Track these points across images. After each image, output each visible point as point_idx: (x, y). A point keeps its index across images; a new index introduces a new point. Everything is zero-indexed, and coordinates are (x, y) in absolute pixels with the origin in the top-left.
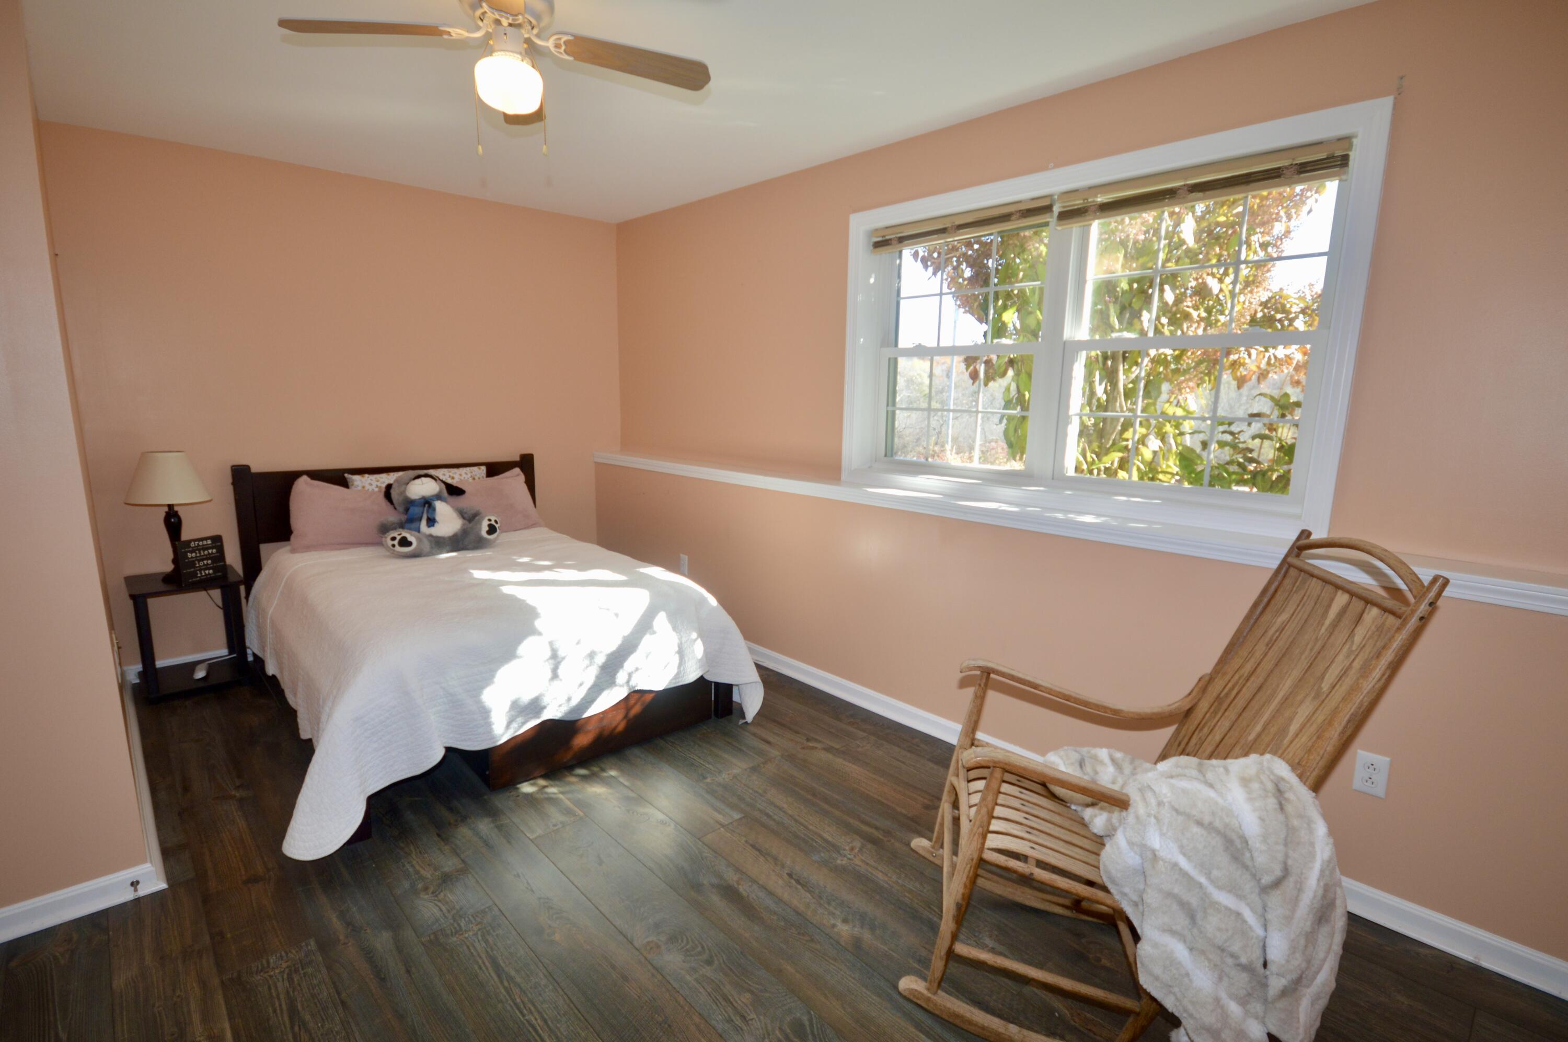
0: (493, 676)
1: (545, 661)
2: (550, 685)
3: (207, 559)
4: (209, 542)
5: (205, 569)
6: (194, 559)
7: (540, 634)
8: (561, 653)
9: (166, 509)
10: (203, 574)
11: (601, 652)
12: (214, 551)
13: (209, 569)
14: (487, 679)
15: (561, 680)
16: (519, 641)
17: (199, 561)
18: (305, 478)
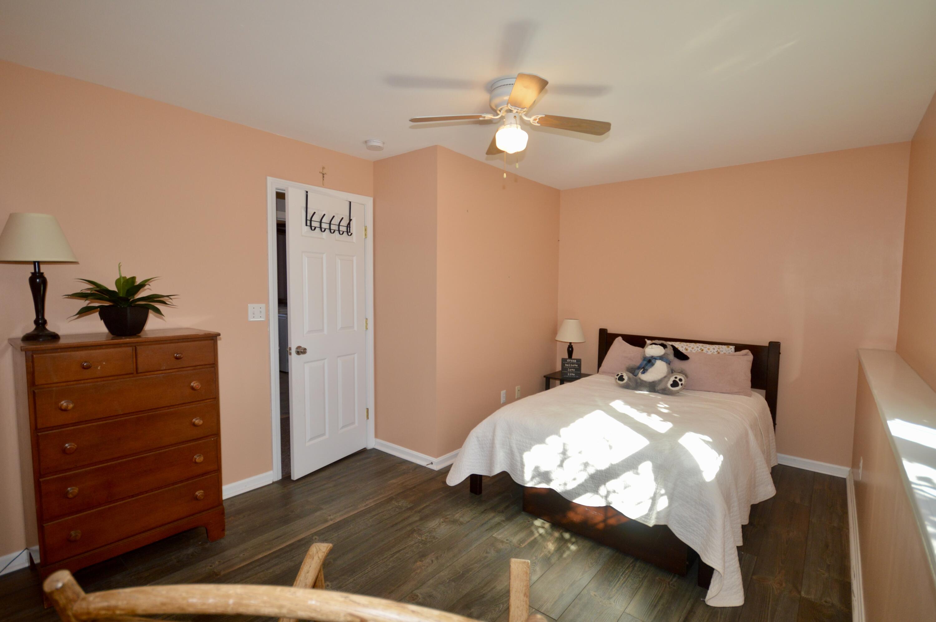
0: (530, 448)
1: (558, 453)
2: (557, 469)
3: (573, 368)
4: (575, 361)
5: (571, 373)
6: (567, 367)
7: (560, 436)
8: (569, 453)
9: (569, 344)
10: (570, 375)
11: (593, 466)
12: (577, 366)
13: (573, 373)
14: (528, 448)
15: (563, 469)
16: (548, 435)
17: (570, 368)
18: (620, 338)
